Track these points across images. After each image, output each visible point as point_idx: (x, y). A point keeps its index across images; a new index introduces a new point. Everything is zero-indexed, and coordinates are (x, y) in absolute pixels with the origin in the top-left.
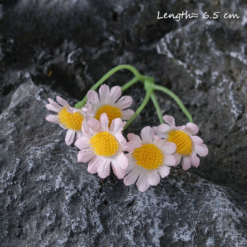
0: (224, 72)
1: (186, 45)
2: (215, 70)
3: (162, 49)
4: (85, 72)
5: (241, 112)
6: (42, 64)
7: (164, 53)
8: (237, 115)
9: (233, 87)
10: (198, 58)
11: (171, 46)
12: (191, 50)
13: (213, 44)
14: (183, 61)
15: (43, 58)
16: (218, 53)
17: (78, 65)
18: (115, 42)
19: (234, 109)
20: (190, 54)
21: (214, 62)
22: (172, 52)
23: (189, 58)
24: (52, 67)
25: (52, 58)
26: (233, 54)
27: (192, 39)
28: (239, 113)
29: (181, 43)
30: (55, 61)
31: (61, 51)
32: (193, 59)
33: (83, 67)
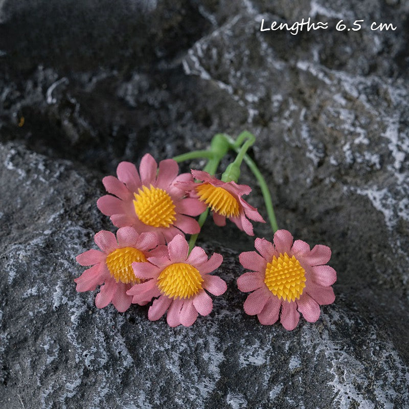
0: (290, 95)
1: (228, 56)
2: (276, 93)
3: (191, 67)
4: (76, 115)
5: (322, 155)
6: (8, 107)
7: (195, 72)
8: (316, 160)
9: (306, 117)
10: (248, 75)
11: (205, 61)
12: (238, 64)
13: (270, 51)
14: (226, 82)
15: (7, 99)
16: (278, 65)
17: (65, 104)
19: (310, 152)
20: (236, 70)
21: (274, 79)
22: (208, 70)
23: (235, 76)
24: (24, 111)
25: (22, 97)
26: (302, 66)
27: (236, 47)
28: (320, 157)
29: (220, 55)
30: (28, 101)
31: (35, 85)
32: (241, 78)
33: (73, 107)
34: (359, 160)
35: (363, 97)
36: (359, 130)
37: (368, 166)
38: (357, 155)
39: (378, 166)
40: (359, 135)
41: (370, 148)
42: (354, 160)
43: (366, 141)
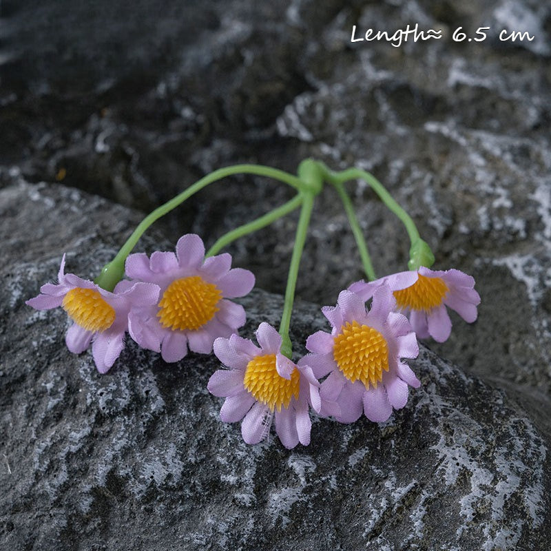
0: (415, 161)
1: (337, 116)
2: (396, 158)
3: (288, 125)
4: (132, 168)
5: (448, 222)
7: (292, 133)
8: (441, 229)
9: (432, 182)
10: (362, 141)
11: (307, 119)
12: (348, 126)
13: (392, 116)
14: (332, 145)
15: (47, 147)
16: (401, 131)
17: (119, 155)
18: (194, 121)
19: (434, 217)
20: (347, 132)
21: (395, 145)
22: (310, 129)
23: (343, 140)
25: (65, 148)
26: (431, 127)
27: (348, 106)
28: (447, 225)
29: (327, 113)
30: (72, 152)
32: (352, 142)
33: (128, 159)
34: (498, 226)
35: (508, 157)
36: (500, 191)
37: (509, 233)
38: (496, 219)
39: (523, 234)
40: (499, 196)
41: (514, 211)
42: (491, 225)
43: (508, 204)
